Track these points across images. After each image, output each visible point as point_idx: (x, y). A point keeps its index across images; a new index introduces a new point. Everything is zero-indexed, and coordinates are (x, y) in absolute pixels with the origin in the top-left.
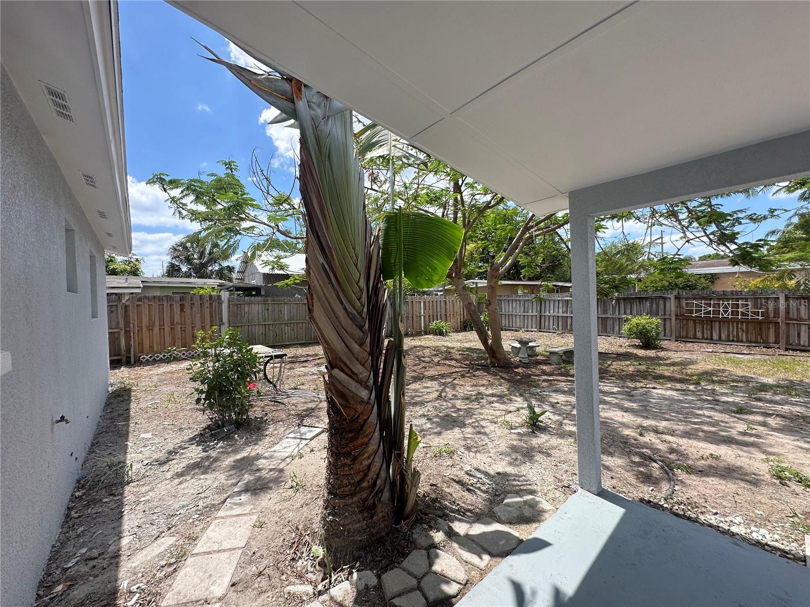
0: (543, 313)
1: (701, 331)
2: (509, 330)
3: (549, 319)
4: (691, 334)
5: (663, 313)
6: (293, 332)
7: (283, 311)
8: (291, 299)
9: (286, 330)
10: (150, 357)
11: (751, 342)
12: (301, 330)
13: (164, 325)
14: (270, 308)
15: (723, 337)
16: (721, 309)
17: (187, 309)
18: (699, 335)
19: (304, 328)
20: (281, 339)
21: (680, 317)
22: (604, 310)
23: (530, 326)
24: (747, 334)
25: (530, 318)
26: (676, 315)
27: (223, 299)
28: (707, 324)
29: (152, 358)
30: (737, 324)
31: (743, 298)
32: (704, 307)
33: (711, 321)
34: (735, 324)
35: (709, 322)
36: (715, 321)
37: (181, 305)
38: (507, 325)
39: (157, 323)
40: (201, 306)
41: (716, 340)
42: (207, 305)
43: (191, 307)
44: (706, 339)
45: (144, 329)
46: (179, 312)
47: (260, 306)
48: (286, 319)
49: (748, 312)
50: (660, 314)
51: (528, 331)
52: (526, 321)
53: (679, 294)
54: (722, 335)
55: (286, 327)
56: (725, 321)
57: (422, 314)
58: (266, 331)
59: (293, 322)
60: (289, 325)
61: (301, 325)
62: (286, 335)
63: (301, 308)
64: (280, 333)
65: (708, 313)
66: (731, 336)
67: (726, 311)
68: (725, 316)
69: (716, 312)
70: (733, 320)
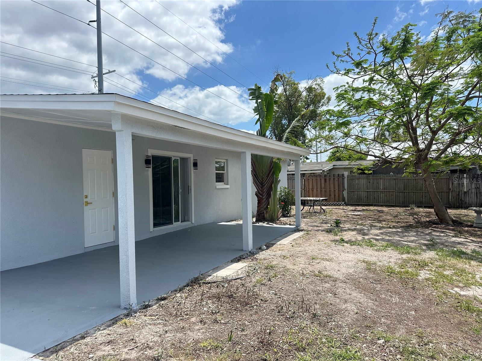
6: (386, 198)
7: (379, 184)
8: (385, 176)
9: (381, 195)
12: (392, 197)
14: (371, 181)
17: (328, 181)
19: (394, 195)
20: (377, 201)
27: (345, 176)
37: (325, 179)
39: (315, 187)
42: (336, 179)
43: (330, 180)
45: (310, 190)
46: (324, 183)
48: (381, 188)
55: (382, 194)
58: (368, 195)
59: (386, 191)
60: (383, 192)
61: (392, 193)
62: (382, 198)
63: (392, 182)
64: (377, 197)
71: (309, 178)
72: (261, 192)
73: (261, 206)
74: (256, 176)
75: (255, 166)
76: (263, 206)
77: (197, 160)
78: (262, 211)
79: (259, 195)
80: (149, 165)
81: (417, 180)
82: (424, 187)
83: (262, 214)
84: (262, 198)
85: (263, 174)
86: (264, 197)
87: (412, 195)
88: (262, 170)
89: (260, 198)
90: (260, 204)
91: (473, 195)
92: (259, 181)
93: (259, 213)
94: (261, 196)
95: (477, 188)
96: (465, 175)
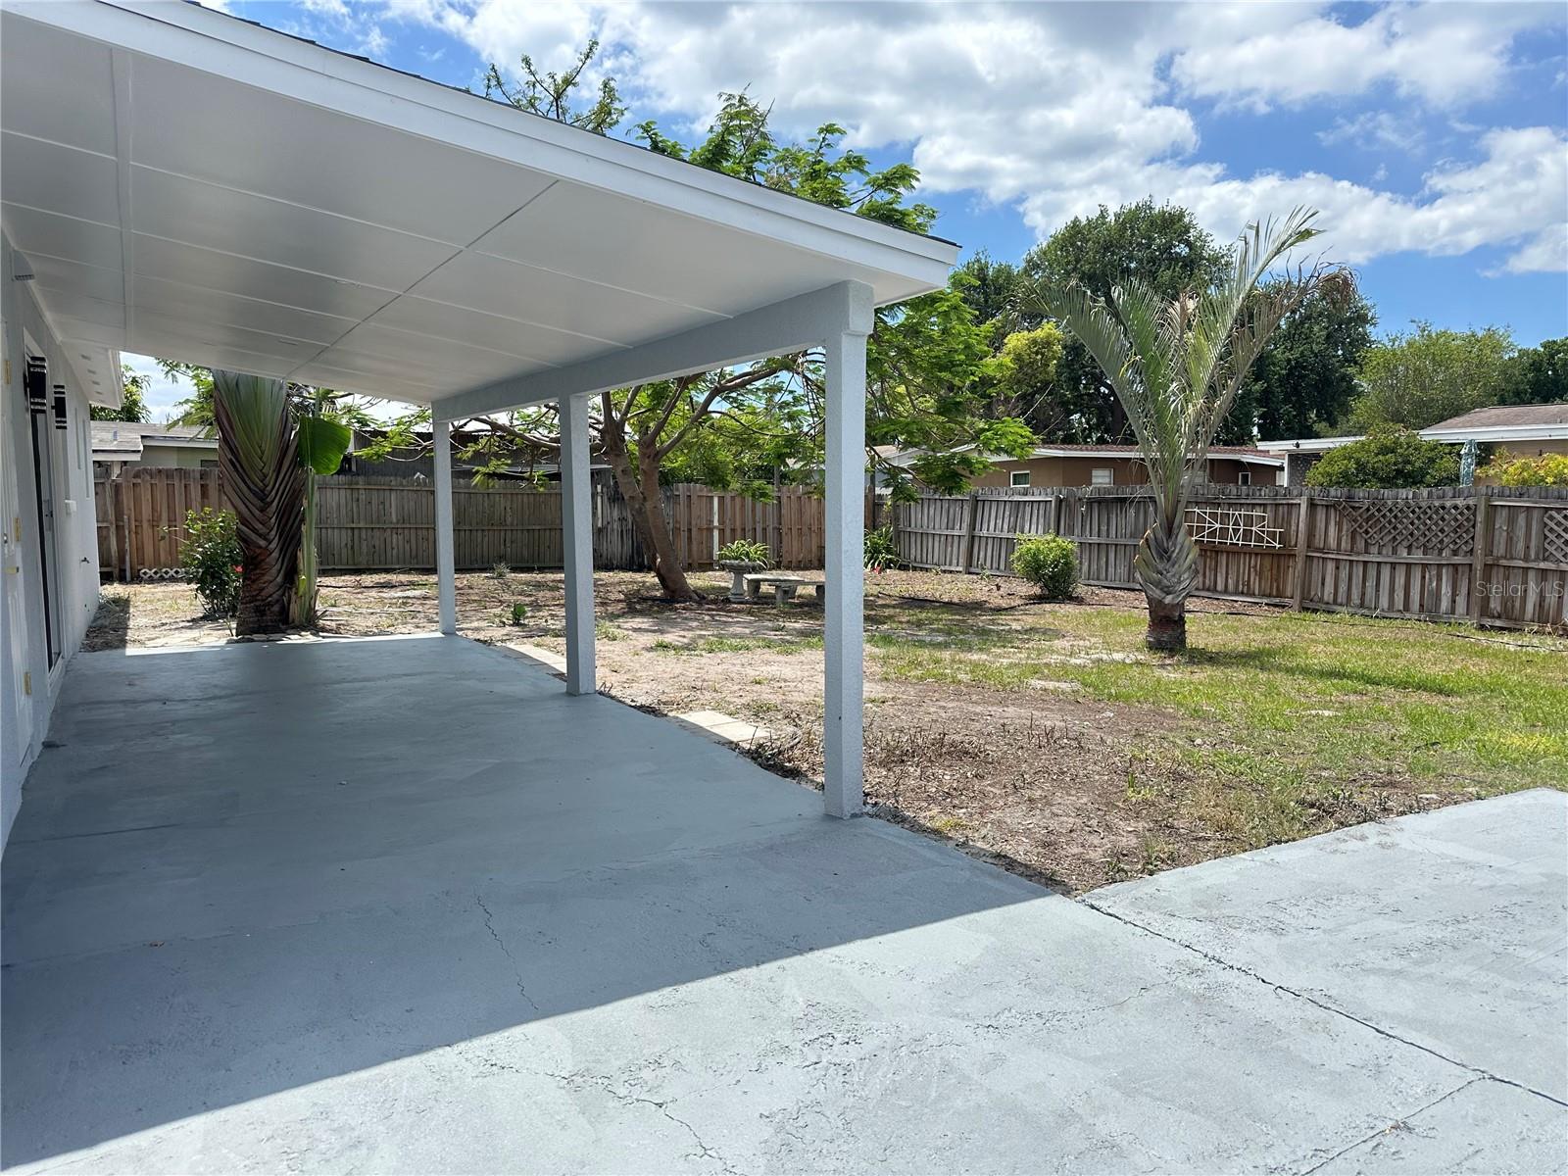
0: (977, 532)
2: (921, 569)
3: (987, 544)
6: (407, 546)
7: (387, 505)
8: (404, 482)
9: (394, 541)
10: (156, 573)
11: (1264, 596)
12: (425, 544)
13: (175, 520)
14: (363, 497)
15: (1231, 587)
16: (1230, 527)
17: (214, 494)
20: (383, 558)
22: (1069, 525)
23: (955, 561)
24: (1260, 579)
25: (956, 539)
28: (1210, 558)
29: (158, 575)
30: (1249, 559)
31: (1260, 505)
32: (1210, 522)
33: (1217, 552)
34: (1247, 557)
35: (1214, 555)
36: (1222, 552)
37: (202, 486)
38: (918, 558)
39: (165, 516)
41: (1220, 592)
44: (1208, 590)
45: (145, 525)
46: (199, 499)
47: (342, 492)
48: (394, 520)
49: (1264, 532)
51: (950, 572)
52: (949, 549)
54: (1230, 581)
55: (395, 536)
56: (1234, 552)
57: (716, 523)
58: (353, 541)
59: (408, 526)
60: (400, 531)
61: (425, 532)
62: (395, 551)
63: (424, 500)
64: (383, 546)
65: (1212, 534)
66: (1241, 583)
67: (1236, 531)
68: (1235, 541)
69: (1224, 532)
70: (1245, 549)
71: (139, 481)
72: (261, 526)
73: (266, 578)
74: (238, 466)
75: (232, 428)
76: (271, 579)
77: (63, 387)
78: (270, 596)
79: (253, 536)
80: (40, 400)
81: (491, 497)
82: (508, 516)
83: (272, 606)
84: (266, 548)
85: (264, 459)
86: (273, 546)
87: (479, 540)
88: (260, 447)
89: (260, 547)
90: (258, 571)
91: (615, 538)
92: (252, 486)
93: (257, 603)
94: (263, 543)
95: (622, 520)
96: (599, 487)
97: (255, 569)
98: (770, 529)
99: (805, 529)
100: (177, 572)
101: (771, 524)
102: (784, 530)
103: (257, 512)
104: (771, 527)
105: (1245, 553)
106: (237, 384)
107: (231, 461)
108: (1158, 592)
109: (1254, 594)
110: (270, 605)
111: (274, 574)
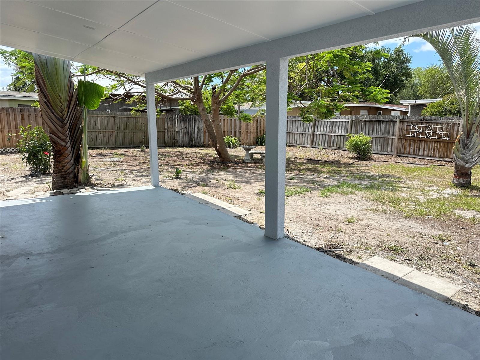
0: (315, 133)
1: (413, 148)
3: (320, 137)
4: (407, 152)
5: (392, 133)
6: (105, 138)
7: (97, 122)
8: (103, 113)
9: (100, 136)
10: (4, 150)
11: (440, 157)
12: (112, 137)
13: (11, 129)
15: (426, 154)
16: (427, 131)
17: (26, 118)
18: (412, 151)
19: (114, 136)
20: (96, 143)
21: (402, 137)
22: (356, 130)
23: (306, 143)
24: (439, 152)
25: (307, 135)
26: (400, 136)
28: (417, 143)
29: (5, 151)
30: (435, 144)
31: (440, 123)
32: (417, 130)
33: (420, 141)
34: (434, 143)
36: (422, 141)
37: (21, 114)
38: (291, 142)
40: (36, 116)
41: (421, 156)
43: (28, 117)
44: (416, 155)
46: (20, 120)
48: (99, 128)
49: (442, 134)
50: (390, 134)
51: (304, 147)
52: (304, 139)
53: (403, 118)
54: (425, 152)
55: (100, 134)
56: (428, 141)
59: (105, 130)
60: (102, 132)
61: (111, 133)
62: (100, 140)
63: (111, 120)
64: (95, 139)
65: (419, 134)
66: (430, 152)
67: (429, 133)
68: (428, 137)
69: (423, 133)
70: (433, 140)
72: (61, 135)
73: (66, 161)
74: (49, 105)
75: (45, 85)
76: (68, 161)
78: (68, 169)
79: (59, 140)
81: (136, 119)
82: (143, 127)
84: (65, 146)
85: (62, 101)
86: (68, 145)
87: (132, 136)
88: (59, 95)
89: (62, 146)
90: (61, 158)
91: (183, 135)
92: (56, 115)
93: (63, 173)
94: (63, 144)
95: (185, 128)
96: (176, 115)
97: (60, 156)
98: (237, 132)
99: (249, 131)
100: (13, 150)
101: (237, 130)
102: (242, 132)
103: (60, 128)
104: (237, 131)
105: (432, 141)
106: (46, 63)
107: (45, 102)
108: (462, 162)
109: (436, 157)
110: (69, 174)
111: (69, 159)
